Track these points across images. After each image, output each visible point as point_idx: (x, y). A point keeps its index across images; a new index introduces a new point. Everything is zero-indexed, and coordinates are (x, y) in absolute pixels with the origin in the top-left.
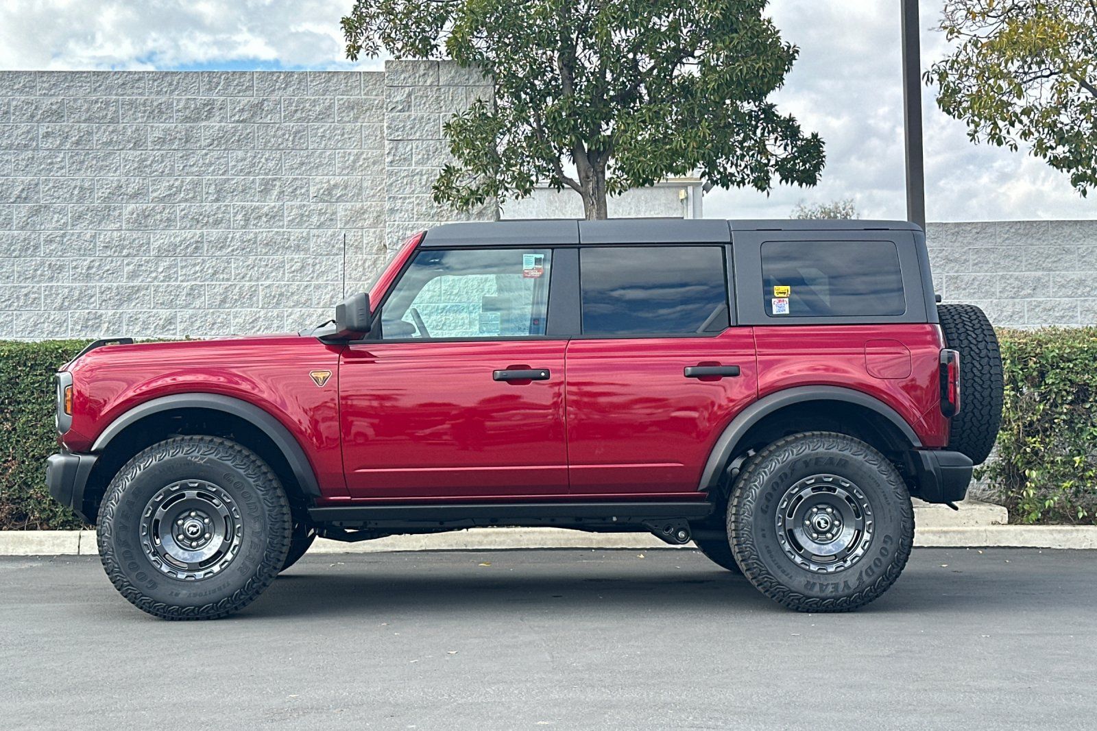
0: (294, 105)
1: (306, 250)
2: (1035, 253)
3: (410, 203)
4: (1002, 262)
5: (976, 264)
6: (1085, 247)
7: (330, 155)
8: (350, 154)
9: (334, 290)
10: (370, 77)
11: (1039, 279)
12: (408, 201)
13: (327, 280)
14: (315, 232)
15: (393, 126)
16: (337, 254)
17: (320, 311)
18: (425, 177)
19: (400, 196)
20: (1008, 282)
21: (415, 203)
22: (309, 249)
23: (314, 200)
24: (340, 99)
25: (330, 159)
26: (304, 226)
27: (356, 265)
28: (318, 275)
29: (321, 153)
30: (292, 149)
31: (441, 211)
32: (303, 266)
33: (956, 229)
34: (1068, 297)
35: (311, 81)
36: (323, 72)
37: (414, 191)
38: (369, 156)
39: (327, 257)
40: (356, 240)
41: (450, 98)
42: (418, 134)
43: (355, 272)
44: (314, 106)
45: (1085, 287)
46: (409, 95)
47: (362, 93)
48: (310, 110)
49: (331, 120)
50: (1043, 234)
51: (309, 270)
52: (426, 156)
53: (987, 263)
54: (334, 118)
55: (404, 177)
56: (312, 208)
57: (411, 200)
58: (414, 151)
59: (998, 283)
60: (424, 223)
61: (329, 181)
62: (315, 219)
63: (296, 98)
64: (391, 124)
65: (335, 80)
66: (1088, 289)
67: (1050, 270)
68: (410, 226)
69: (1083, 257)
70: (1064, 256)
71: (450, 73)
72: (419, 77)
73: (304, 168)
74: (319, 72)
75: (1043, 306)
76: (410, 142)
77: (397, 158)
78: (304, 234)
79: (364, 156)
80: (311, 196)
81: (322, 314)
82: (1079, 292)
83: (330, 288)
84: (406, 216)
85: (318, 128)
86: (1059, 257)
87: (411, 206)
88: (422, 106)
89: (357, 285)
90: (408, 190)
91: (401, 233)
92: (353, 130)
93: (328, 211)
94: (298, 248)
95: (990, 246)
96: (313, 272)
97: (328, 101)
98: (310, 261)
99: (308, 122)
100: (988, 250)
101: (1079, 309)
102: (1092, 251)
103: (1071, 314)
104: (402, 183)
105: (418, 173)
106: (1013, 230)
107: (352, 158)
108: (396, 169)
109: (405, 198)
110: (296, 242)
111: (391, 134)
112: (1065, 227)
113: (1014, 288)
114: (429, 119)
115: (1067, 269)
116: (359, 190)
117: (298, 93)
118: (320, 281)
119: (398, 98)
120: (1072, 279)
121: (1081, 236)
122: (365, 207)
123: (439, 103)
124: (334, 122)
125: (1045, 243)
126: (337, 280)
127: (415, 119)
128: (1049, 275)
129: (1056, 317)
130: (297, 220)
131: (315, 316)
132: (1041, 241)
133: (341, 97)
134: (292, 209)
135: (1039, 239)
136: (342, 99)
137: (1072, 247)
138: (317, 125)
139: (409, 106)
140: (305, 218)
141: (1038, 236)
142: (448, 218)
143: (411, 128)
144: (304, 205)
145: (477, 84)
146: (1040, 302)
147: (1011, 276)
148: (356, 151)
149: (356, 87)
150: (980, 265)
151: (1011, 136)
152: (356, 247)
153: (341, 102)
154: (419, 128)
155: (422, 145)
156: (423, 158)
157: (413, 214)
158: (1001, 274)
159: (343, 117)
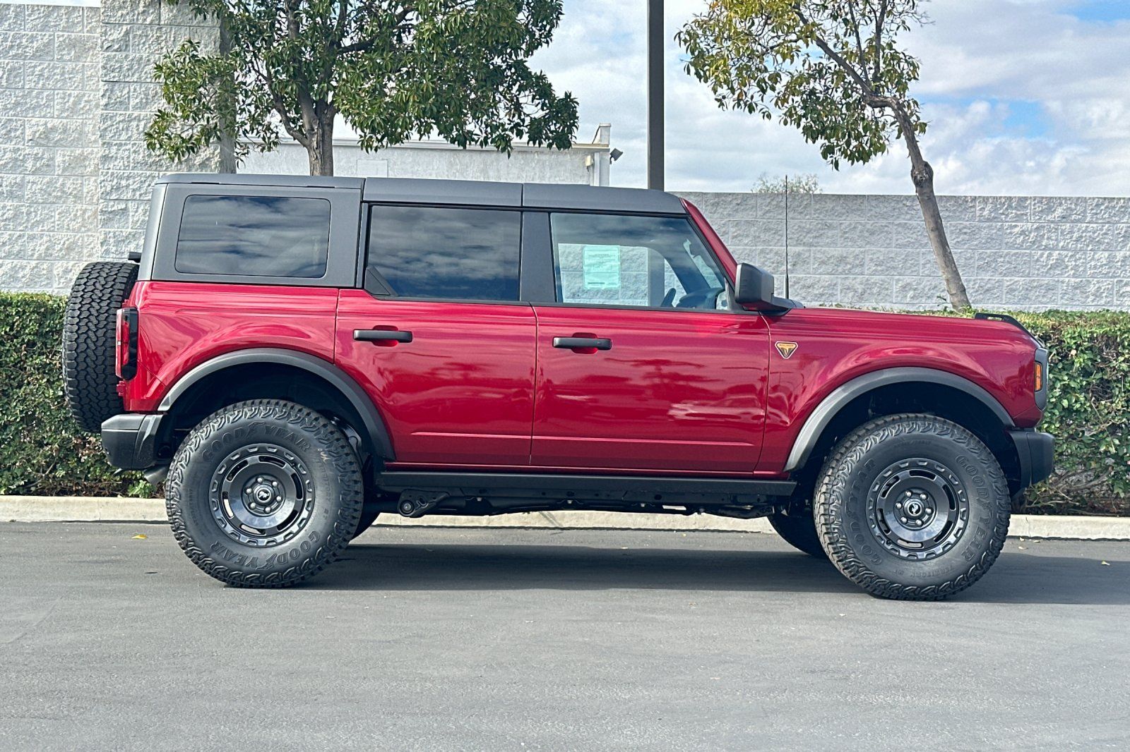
0: (10, 40)
1: (20, 198)
2: (796, 228)
3: (124, 150)
4: (762, 236)
5: (736, 237)
6: (848, 222)
7: (47, 95)
8: (70, 95)
9: (50, 241)
10: (93, 13)
11: (799, 254)
12: (123, 148)
13: (42, 231)
14: (31, 178)
15: (108, 66)
16: (54, 203)
17: (33, 263)
18: (142, 123)
19: (115, 142)
20: (768, 256)
21: (132, 150)
22: (23, 196)
23: (30, 144)
24: (60, 37)
25: (48, 100)
26: (18, 171)
27: (75, 215)
28: (33, 224)
29: (38, 94)
30: (6, 88)
31: (160, 160)
32: (15, 215)
33: (716, 200)
34: (828, 274)
35: (30, 15)
36: (42, 6)
37: (130, 137)
38: (91, 98)
39: (44, 205)
40: (76, 188)
41: (172, 39)
42: (137, 75)
43: (74, 223)
44: (32, 42)
45: (846, 264)
46: (127, 33)
47: (85, 30)
48: (27, 47)
49: (49, 58)
50: (805, 208)
51: (22, 219)
52: (144, 101)
53: (747, 236)
54: (53, 56)
55: (120, 122)
56: (27, 152)
57: (127, 147)
58: (131, 94)
59: (757, 257)
60: (141, 172)
61: (46, 124)
62: (29, 164)
63: (12, 33)
64: (106, 64)
65: (56, 15)
66: (849, 266)
67: (811, 245)
68: (126, 175)
69: (845, 233)
70: (826, 231)
71: (172, 11)
72: (139, 14)
73: (19, 109)
74: (38, 6)
75: (802, 283)
76: (127, 85)
77: (113, 101)
78: (18, 180)
79: (86, 98)
80: (26, 139)
81: (36, 267)
82: (840, 269)
83: (45, 238)
84: (121, 164)
85: (35, 66)
86: (821, 232)
87: (127, 153)
88: (141, 46)
89: (75, 236)
90: (124, 137)
91: (115, 181)
92: (73, 69)
93: (45, 156)
94: (11, 195)
95: (750, 218)
96: (28, 221)
97: (47, 37)
98: (24, 210)
99: (24, 59)
100: (747, 222)
101: (839, 288)
102: (855, 228)
103: (830, 292)
104: (117, 128)
105: (135, 118)
106: (774, 203)
107: (72, 99)
108: (111, 113)
109: (121, 145)
110: (8, 188)
111: (106, 76)
112: (828, 200)
113: (773, 263)
114: (149, 60)
115: (828, 245)
116: (80, 134)
117: (14, 28)
118: (36, 231)
119: (115, 36)
120: (833, 256)
121: (844, 211)
122: (85, 154)
123: (160, 44)
124: (52, 60)
125: (807, 217)
126: (53, 231)
127: (132, 60)
128: (810, 250)
129: (816, 295)
130: (11, 164)
131: (28, 269)
132: (803, 215)
133: (61, 33)
134: (5, 153)
135: (801, 213)
136: (63, 36)
137: (835, 223)
138: (34, 63)
139: (127, 46)
140: (19, 163)
141: (800, 209)
142: (167, 168)
143: (128, 70)
144: (19, 149)
145: (202, 25)
146: (799, 279)
147: (771, 250)
148: (76, 92)
149: (78, 23)
150: (740, 238)
151: (764, 103)
152: (75, 196)
153: (61, 39)
154: (137, 69)
155: (140, 88)
156: (141, 102)
157: (129, 162)
158: (761, 248)
159: (63, 55)
